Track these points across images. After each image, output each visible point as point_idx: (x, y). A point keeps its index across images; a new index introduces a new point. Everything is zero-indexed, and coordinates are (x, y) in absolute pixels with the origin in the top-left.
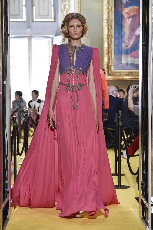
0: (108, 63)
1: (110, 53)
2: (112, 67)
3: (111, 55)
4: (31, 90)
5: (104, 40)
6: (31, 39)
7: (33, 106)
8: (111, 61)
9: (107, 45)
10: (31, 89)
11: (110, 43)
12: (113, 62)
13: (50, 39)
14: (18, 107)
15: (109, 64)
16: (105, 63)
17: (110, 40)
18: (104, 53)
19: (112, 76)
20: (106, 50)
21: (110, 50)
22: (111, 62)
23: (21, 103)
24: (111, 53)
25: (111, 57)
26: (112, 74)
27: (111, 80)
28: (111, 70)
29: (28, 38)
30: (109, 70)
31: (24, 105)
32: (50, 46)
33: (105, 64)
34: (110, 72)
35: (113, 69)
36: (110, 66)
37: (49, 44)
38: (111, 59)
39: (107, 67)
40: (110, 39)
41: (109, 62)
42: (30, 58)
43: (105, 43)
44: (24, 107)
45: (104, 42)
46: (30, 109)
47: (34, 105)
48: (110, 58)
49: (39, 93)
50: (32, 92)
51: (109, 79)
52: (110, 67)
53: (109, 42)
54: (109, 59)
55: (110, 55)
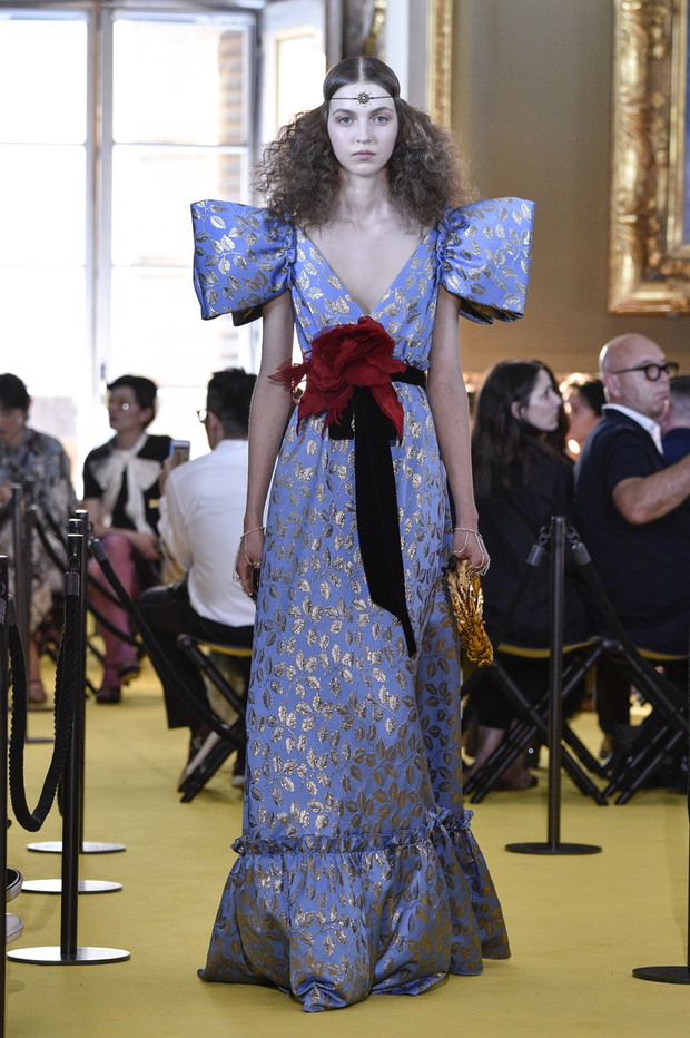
0: (640, 190)
1: (658, 123)
2: (671, 221)
3: (663, 135)
4: (103, 376)
5: (619, 34)
6: (104, 14)
7: (109, 482)
8: (662, 181)
9: (640, 65)
10: (103, 368)
11: (658, 51)
12: (680, 186)
13: (241, 23)
14: (14, 491)
15: (652, 204)
16: (624, 190)
17: (657, 33)
18: (616, 121)
19: (671, 289)
20: (631, 103)
21: (658, 100)
22: (667, 190)
23: (31, 457)
24: (668, 127)
25: (667, 149)
26: (666, 270)
27: (662, 315)
28: (662, 244)
29: (89, 11)
30: (652, 243)
31: (55, 471)
32: (238, 70)
33: (622, 203)
34: (655, 258)
35: (674, 235)
36: (654, 210)
37: (237, 53)
38: (667, 164)
39: (632, 219)
40: (662, 26)
41: (647, 186)
42: (98, 150)
43: (624, 51)
44: (52, 483)
45: (620, 44)
46: (93, 503)
47: (118, 479)
48: (660, 156)
49: (160, 393)
50: (111, 387)
51: (649, 309)
52: (653, 223)
53: (651, 45)
54: (649, 165)
55: (655, 140)
